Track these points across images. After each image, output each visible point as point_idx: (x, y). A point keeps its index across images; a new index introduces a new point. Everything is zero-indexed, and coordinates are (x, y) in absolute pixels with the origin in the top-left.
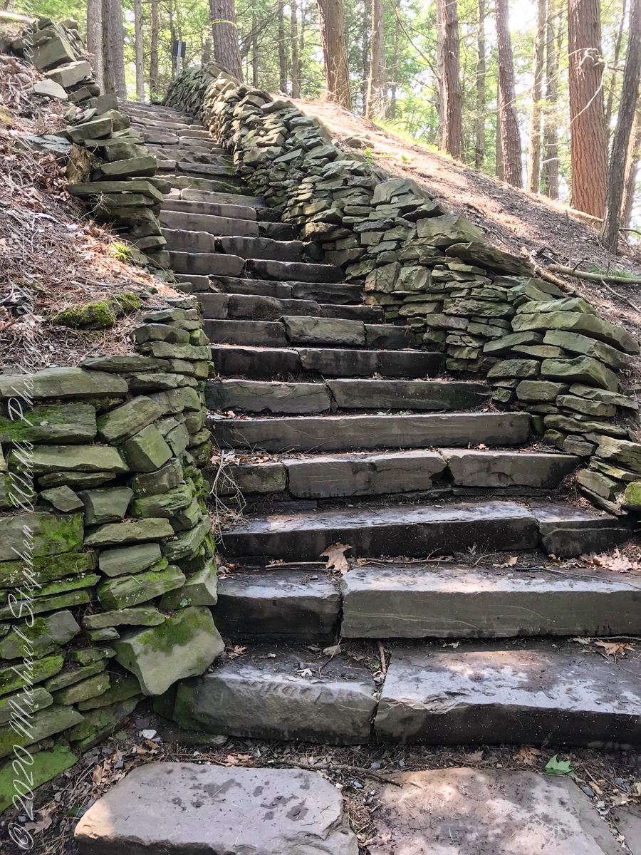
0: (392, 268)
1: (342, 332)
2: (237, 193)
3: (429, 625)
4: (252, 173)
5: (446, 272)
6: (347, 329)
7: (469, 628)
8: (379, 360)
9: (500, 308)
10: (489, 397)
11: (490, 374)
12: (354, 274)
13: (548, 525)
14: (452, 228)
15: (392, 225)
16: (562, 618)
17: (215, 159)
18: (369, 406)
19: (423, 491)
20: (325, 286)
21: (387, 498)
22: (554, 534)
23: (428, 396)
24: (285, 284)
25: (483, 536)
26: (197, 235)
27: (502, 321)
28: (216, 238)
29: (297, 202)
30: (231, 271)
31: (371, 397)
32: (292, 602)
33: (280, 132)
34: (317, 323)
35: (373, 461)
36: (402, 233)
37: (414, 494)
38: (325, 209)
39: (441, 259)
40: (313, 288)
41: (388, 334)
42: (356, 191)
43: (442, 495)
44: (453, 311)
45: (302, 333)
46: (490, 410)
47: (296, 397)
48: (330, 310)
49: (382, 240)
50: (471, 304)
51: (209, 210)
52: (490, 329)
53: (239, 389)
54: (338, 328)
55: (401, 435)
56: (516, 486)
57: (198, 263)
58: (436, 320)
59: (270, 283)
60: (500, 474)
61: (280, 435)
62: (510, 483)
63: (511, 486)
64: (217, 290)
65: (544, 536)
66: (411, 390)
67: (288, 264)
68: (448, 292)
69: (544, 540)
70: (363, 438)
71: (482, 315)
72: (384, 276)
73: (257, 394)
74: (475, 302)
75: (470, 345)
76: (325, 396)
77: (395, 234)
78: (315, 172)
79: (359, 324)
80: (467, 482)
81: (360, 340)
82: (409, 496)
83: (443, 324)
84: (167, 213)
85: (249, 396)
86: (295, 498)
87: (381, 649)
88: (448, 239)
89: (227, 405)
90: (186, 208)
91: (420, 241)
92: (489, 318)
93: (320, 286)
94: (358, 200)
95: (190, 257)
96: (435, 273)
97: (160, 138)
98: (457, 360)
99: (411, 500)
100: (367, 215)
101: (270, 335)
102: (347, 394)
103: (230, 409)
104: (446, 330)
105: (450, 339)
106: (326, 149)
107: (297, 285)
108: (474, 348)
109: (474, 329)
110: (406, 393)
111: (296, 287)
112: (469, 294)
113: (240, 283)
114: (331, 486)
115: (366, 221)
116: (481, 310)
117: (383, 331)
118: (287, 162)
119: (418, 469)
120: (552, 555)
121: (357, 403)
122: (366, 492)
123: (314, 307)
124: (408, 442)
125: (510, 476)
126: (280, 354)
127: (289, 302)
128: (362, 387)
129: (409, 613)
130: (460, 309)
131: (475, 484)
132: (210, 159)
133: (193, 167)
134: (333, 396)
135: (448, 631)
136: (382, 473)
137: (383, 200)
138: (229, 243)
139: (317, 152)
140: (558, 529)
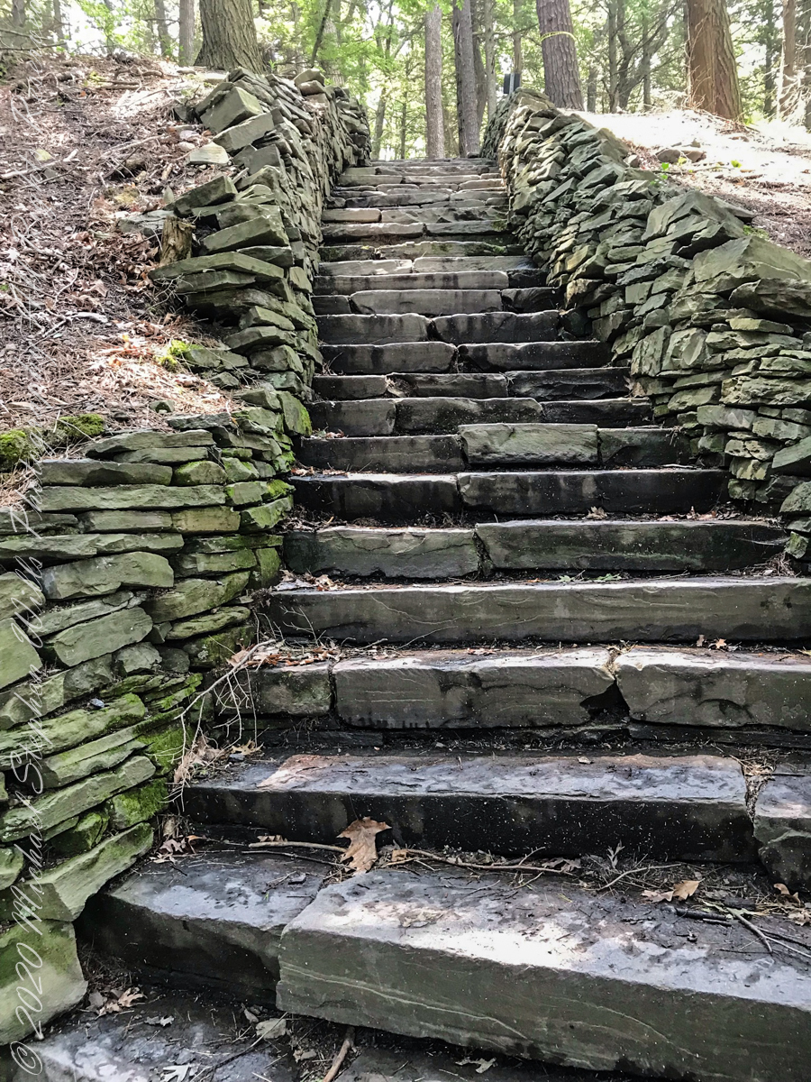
0: (659, 336)
1: (556, 443)
2: (501, 253)
3: (432, 1016)
4: (523, 224)
5: (727, 334)
6: (565, 438)
7: (513, 1036)
8: (599, 487)
9: (799, 389)
10: (780, 548)
11: (784, 508)
12: (620, 351)
13: (772, 822)
14: (740, 260)
15: (663, 269)
16: (716, 1051)
17: (484, 213)
18: (549, 566)
19: (570, 727)
20: (564, 375)
21: (503, 735)
22: (783, 842)
23: (658, 549)
24: (500, 377)
25: (636, 830)
26: (401, 320)
27: (800, 411)
28: (429, 320)
29: (559, 254)
30: (434, 365)
31: (552, 551)
32: (212, 928)
33: (555, 160)
34: (512, 433)
35: (476, 670)
36: (674, 278)
37: (552, 732)
38: (587, 257)
39: (723, 314)
40: (544, 378)
41: (639, 443)
42: (624, 225)
43: (606, 736)
44: (731, 399)
45: (486, 450)
46: (778, 571)
47: (424, 552)
48: (558, 411)
49: (650, 295)
50: (757, 386)
51: (440, 283)
52: (783, 427)
53: (340, 543)
54: (550, 437)
55: (570, 619)
56: (760, 726)
57: (387, 358)
58: (710, 415)
59: (475, 378)
60: (724, 704)
61: (366, 617)
62: (744, 720)
63: (746, 725)
64: (398, 393)
65: (761, 845)
66: (628, 539)
67: (521, 346)
68: (728, 367)
69: (762, 851)
70: (501, 624)
71: (773, 403)
72: (650, 351)
73: (364, 549)
74: (764, 381)
75: (756, 455)
76: (471, 551)
77: (664, 283)
78: (584, 207)
79: (589, 430)
80: (656, 714)
81: (588, 454)
82: (544, 734)
83: (721, 421)
84: (371, 294)
85: (353, 553)
86: (349, 727)
87: (347, 1043)
88: (733, 279)
89: (321, 565)
90: (409, 284)
91: (696, 288)
92: (781, 407)
93: (556, 374)
94: (626, 238)
95: (375, 351)
96: (713, 338)
97: (423, 197)
98: (742, 482)
99: (547, 741)
100: (634, 259)
101: (437, 456)
102: (510, 547)
103: (325, 571)
104: (723, 432)
105: (732, 447)
106: (603, 171)
107: (518, 376)
108: (762, 462)
109: (764, 427)
110: (618, 543)
111: (518, 380)
112: (756, 368)
113: (432, 381)
114: (405, 710)
115: (633, 267)
116: (770, 395)
117: (630, 439)
118: (556, 200)
119: (558, 687)
120: (780, 886)
121: (527, 561)
122: (466, 724)
123: (531, 407)
124: (584, 631)
125: (745, 707)
126: (426, 484)
127: (491, 403)
128: (535, 535)
129: (394, 986)
130: (742, 395)
131: (671, 720)
132: (477, 214)
133: (446, 228)
134: (485, 550)
135: (468, 1035)
136: (491, 692)
137: (656, 232)
138: (446, 324)
139: (593, 177)
140: (794, 834)
